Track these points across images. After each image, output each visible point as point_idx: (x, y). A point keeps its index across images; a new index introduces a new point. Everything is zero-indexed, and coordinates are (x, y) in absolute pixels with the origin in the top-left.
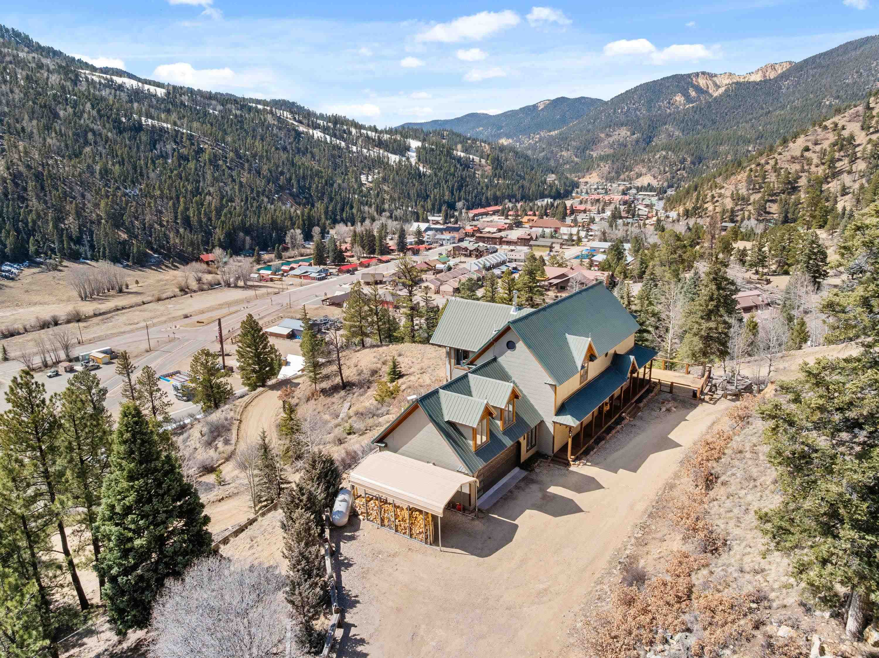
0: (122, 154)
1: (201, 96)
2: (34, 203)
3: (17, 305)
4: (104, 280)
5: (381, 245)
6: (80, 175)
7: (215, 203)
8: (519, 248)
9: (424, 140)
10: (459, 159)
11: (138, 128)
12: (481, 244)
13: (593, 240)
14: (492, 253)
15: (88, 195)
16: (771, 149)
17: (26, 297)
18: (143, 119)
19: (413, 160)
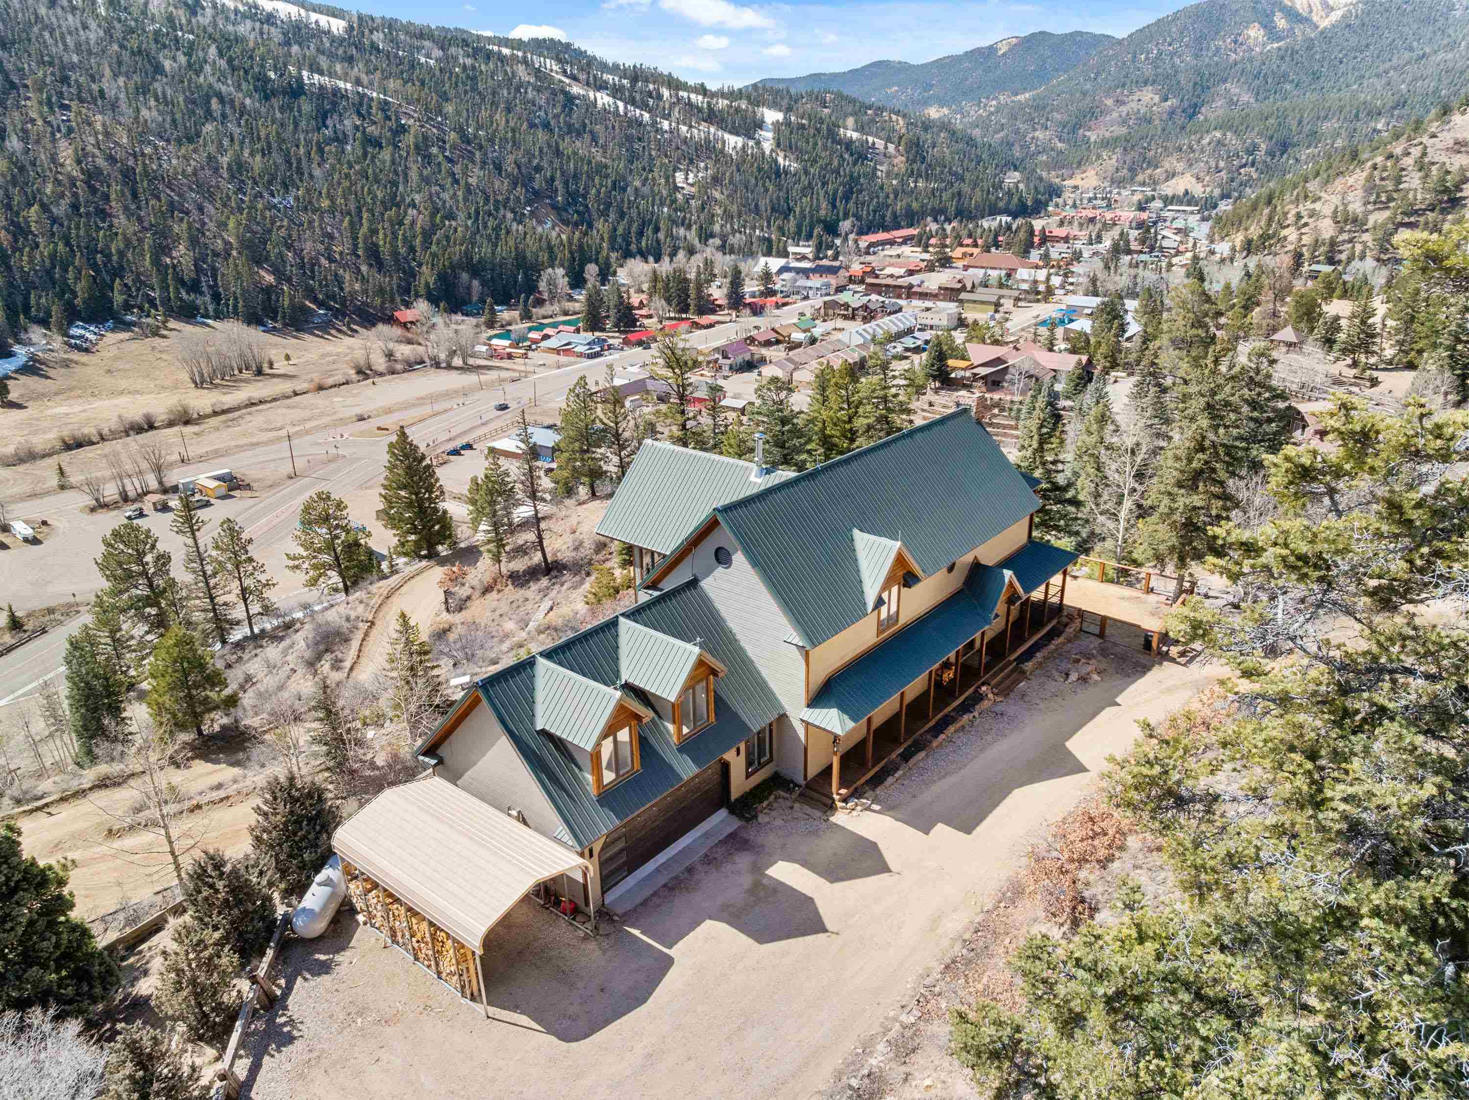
0: (268, 135)
1: (407, 33)
2: (121, 221)
3: (93, 394)
4: (233, 353)
5: (699, 297)
6: (195, 173)
7: (422, 221)
8: (941, 304)
9: (789, 110)
10: (848, 144)
11: (296, 90)
12: (874, 297)
13: (1073, 292)
14: (890, 314)
15: (209, 208)
16: (1418, 126)
17: (108, 380)
18: (305, 74)
19: (767, 146)
